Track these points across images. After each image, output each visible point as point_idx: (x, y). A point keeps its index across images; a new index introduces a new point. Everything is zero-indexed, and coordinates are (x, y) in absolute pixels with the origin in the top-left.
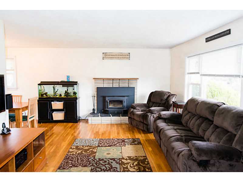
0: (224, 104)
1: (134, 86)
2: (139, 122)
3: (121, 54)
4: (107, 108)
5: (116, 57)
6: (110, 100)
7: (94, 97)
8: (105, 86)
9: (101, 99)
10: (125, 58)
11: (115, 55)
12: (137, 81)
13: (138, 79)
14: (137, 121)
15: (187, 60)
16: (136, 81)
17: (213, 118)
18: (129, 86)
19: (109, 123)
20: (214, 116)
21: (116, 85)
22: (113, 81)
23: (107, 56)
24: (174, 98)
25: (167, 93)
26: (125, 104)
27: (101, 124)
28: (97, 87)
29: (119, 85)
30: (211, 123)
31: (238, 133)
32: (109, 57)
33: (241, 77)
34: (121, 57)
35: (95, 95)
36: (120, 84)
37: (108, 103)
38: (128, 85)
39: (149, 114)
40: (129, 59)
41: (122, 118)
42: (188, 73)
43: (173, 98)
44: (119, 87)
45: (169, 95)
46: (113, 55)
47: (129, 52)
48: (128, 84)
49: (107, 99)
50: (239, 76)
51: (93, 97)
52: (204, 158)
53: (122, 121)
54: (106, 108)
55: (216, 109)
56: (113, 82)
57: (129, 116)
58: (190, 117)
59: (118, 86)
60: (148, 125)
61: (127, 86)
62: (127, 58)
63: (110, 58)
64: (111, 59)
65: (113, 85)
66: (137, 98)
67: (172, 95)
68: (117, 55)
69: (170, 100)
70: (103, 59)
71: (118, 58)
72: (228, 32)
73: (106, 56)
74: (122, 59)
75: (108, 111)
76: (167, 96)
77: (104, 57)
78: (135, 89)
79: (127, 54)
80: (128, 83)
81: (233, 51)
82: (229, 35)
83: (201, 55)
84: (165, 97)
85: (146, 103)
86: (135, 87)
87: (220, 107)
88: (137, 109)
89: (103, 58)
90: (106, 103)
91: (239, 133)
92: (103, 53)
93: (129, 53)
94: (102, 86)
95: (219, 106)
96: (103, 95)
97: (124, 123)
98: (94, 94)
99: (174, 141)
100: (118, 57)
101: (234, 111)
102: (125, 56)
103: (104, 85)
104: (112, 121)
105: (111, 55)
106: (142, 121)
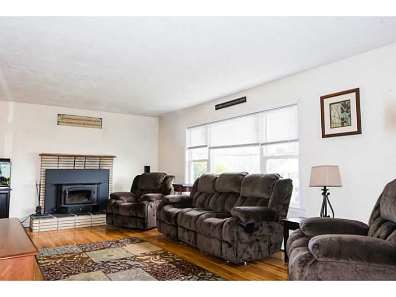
0: (248, 173)
1: (109, 168)
2: (128, 216)
3: (89, 119)
4: (65, 204)
5: (80, 122)
6: (70, 190)
7: (40, 185)
8: (60, 168)
9: (54, 188)
10: (94, 125)
11: (79, 120)
12: (113, 160)
13: (115, 157)
14: (123, 216)
15: (188, 131)
16: (111, 161)
17: (240, 190)
18: (101, 168)
19: (72, 227)
20: (240, 187)
21: (79, 166)
22: (75, 159)
23: (65, 121)
24: (173, 180)
25: (163, 175)
26: (94, 196)
27: (58, 230)
28: (47, 170)
29: (85, 167)
30: (237, 196)
31: (270, 195)
32: (68, 121)
33: (260, 145)
34: (89, 123)
35: (42, 184)
36: (86, 165)
37: (67, 196)
38: (99, 166)
39: (145, 202)
40: (101, 128)
41: (93, 216)
42: (189, 148)
43: (171, 180)
44: (85, 169)
45: (166, 177)
46: (76, 120)
47: (101, 117)
48: (100, 164)
49: (64, 188)
50: (258, 144)
51: (38, 186)
52: (251, 221)
53: (93, 223)
54: (61, 204)
55: (242, 180)
56: (75, 161)
57: (109, 211)
58: (205, 197)
59: (83, 168)
60: (145, 218)
61: (98, 168)
62: (98, 125)
63: (70, 123)
64: (72, 125)
65: (74, 166)
66: (113, 187)
67: (170, 176)
68: (82, 120)
69: (169, 182)
70: (58, 124)
71: (84, 124)
72: (243, 100)
73: (63, 119)
74: (89, 126)
75: (67, 208)
76: (163, 179)
77: (61, 121)
78: (110, 172)
79: (98, 120)
80: (98, 163)
81: (250, 120)
82: (244, 103)
83: (208, 125)
84: (161, 180)
85: (130, 191)
86: (110, 170)
87: (246, 177)
88: (121, 200)
89: (58, 122)
90: (63, 196)
91: (272, 196)
92: (59, 115)
93: (101, 119)
94: (56, 168)
95: (244, 176)
96: (56, 183)
97: (97, 225)
98: (40, 182)
99: (206, 218)
100: (83, 122)
101: (263, 176)
102: (95, 123)
103: (58, 166)
104: (77, 224)
105: (72, 119)
106: (134, 215)
